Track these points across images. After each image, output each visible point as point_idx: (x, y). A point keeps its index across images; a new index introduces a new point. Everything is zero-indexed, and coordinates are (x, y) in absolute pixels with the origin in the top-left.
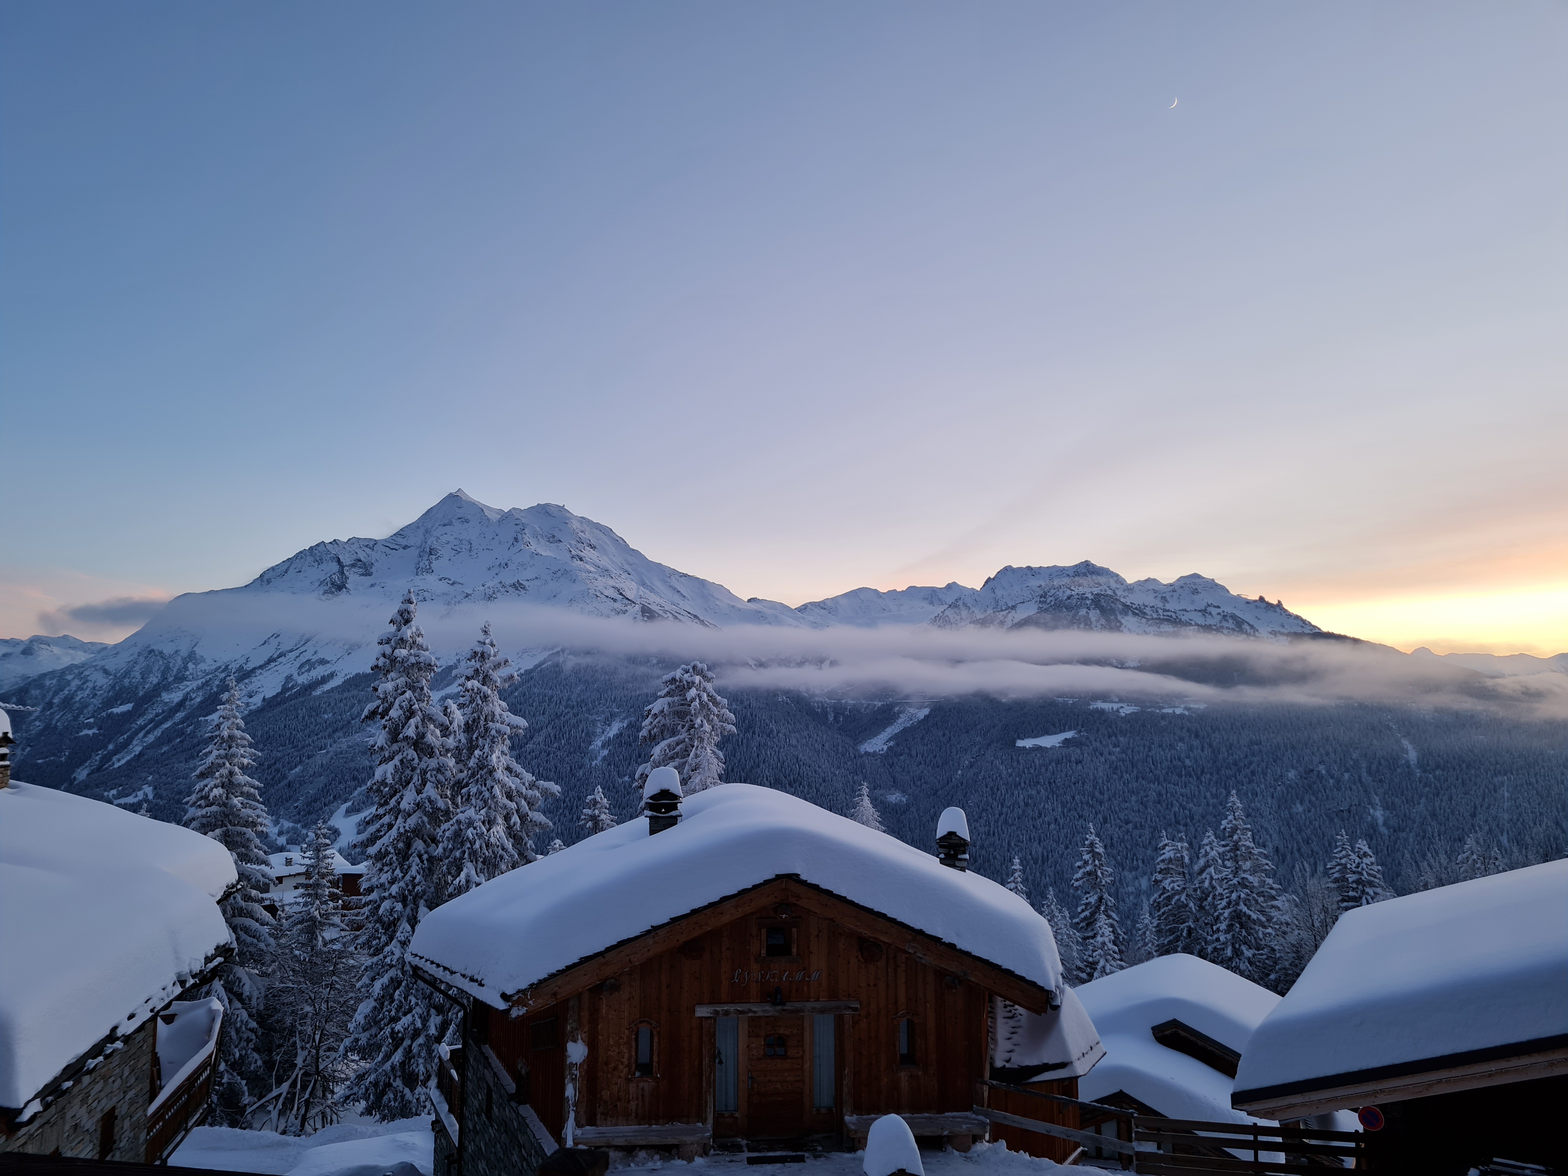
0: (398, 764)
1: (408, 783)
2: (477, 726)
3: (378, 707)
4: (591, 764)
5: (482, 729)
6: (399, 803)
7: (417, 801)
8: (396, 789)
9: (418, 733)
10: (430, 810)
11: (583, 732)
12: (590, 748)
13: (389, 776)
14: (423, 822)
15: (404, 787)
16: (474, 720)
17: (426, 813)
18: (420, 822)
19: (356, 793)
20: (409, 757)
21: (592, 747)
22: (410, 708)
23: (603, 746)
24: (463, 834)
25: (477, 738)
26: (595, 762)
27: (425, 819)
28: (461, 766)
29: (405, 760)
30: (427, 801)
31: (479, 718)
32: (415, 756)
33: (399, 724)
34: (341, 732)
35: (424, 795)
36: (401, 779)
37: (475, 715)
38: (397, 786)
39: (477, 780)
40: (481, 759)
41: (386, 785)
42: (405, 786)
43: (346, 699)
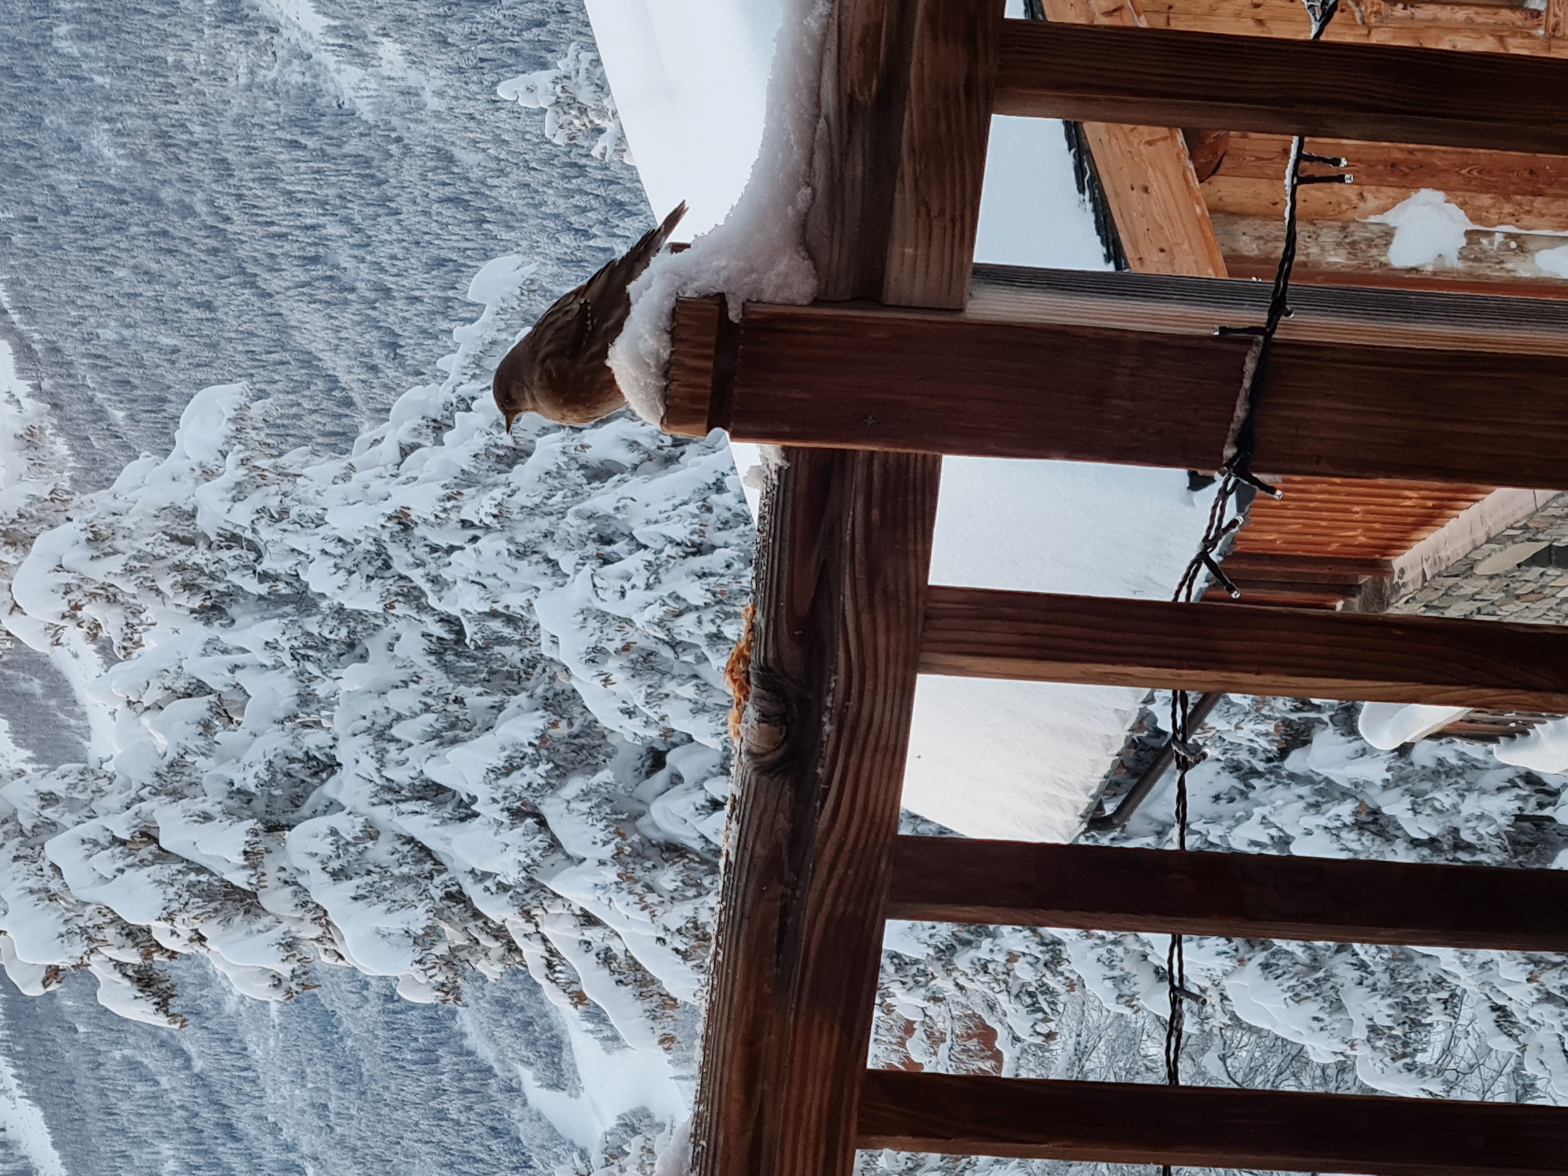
0: (348, 887)
1: (426, 853)
2: (212, 576)
3: (120, 966)
4: (437, 115)
5: (225, 554)
6: (503, 888)
7: (505, 817)
8: (449, 896)
9: (229, 813)
10: (543, 768)
11: (295, 145)
12: (370, 118)
13: (396, 923)
14: (585, 795)
15: (440, 867)
16: (189, 587)
17: (551, 785)
18: (584, 806)
19: (486, 1053)
20: (325, 848)
21: (366, 111)
22: (123, 843)
23: (362, 58)
24: (642, 643)
25: (264, 577)
26: (427, 96)
27: (575, 785)
28: (375, 645)
29: (335, 865)
30: (504, 782)
31: (180, 567)
32: (322, 823)
33: (191, 886)
34: (238, 1108)
35: (483, 792)
36: (406, 879)
37: (165, 584)
38: (438, 894)
39: (435, 580)
40: (348, 563)
41: (431, 935)
42: (437, 863)
43: (102, 1094)
